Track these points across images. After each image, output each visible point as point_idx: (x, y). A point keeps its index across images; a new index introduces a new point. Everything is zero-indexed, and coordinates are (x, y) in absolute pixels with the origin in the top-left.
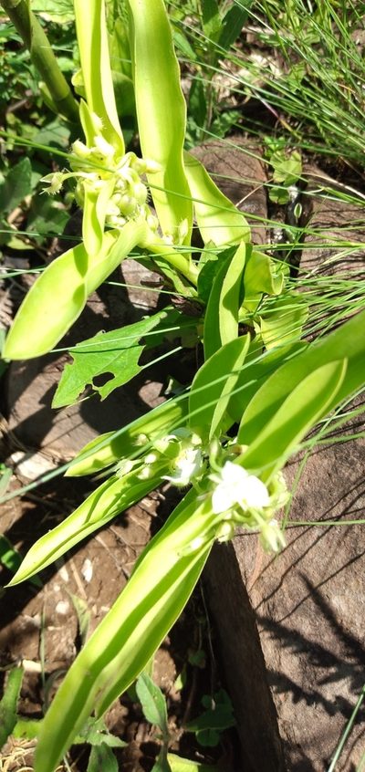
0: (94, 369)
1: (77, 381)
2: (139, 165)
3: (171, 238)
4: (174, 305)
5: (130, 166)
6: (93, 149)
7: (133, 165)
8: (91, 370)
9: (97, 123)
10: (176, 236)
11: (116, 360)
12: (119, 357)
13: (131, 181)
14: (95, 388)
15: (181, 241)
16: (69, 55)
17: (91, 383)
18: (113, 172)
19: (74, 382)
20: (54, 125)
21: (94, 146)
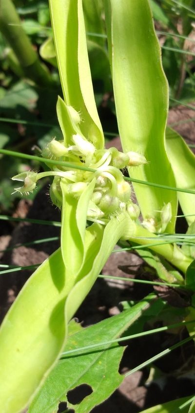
0: (68, 381)
1: (49, 400)
2: (121, 159)
3: (152, 222)
4: (157, 293)
5: (111, 164)
6: (71, 148)
7: (115, 161)
8: (64, 383)
9: (74, 115)
10: (158, 220)
11: (93, 366)
12: (97, 362)
13: (112, 178)
14: (70, 406)
15: (164, 226)
16: (34, 17)
17: (65, 400)
18: (94, 171)
19: (46, 400)
20: (19, 86)
21: (72, 144)
